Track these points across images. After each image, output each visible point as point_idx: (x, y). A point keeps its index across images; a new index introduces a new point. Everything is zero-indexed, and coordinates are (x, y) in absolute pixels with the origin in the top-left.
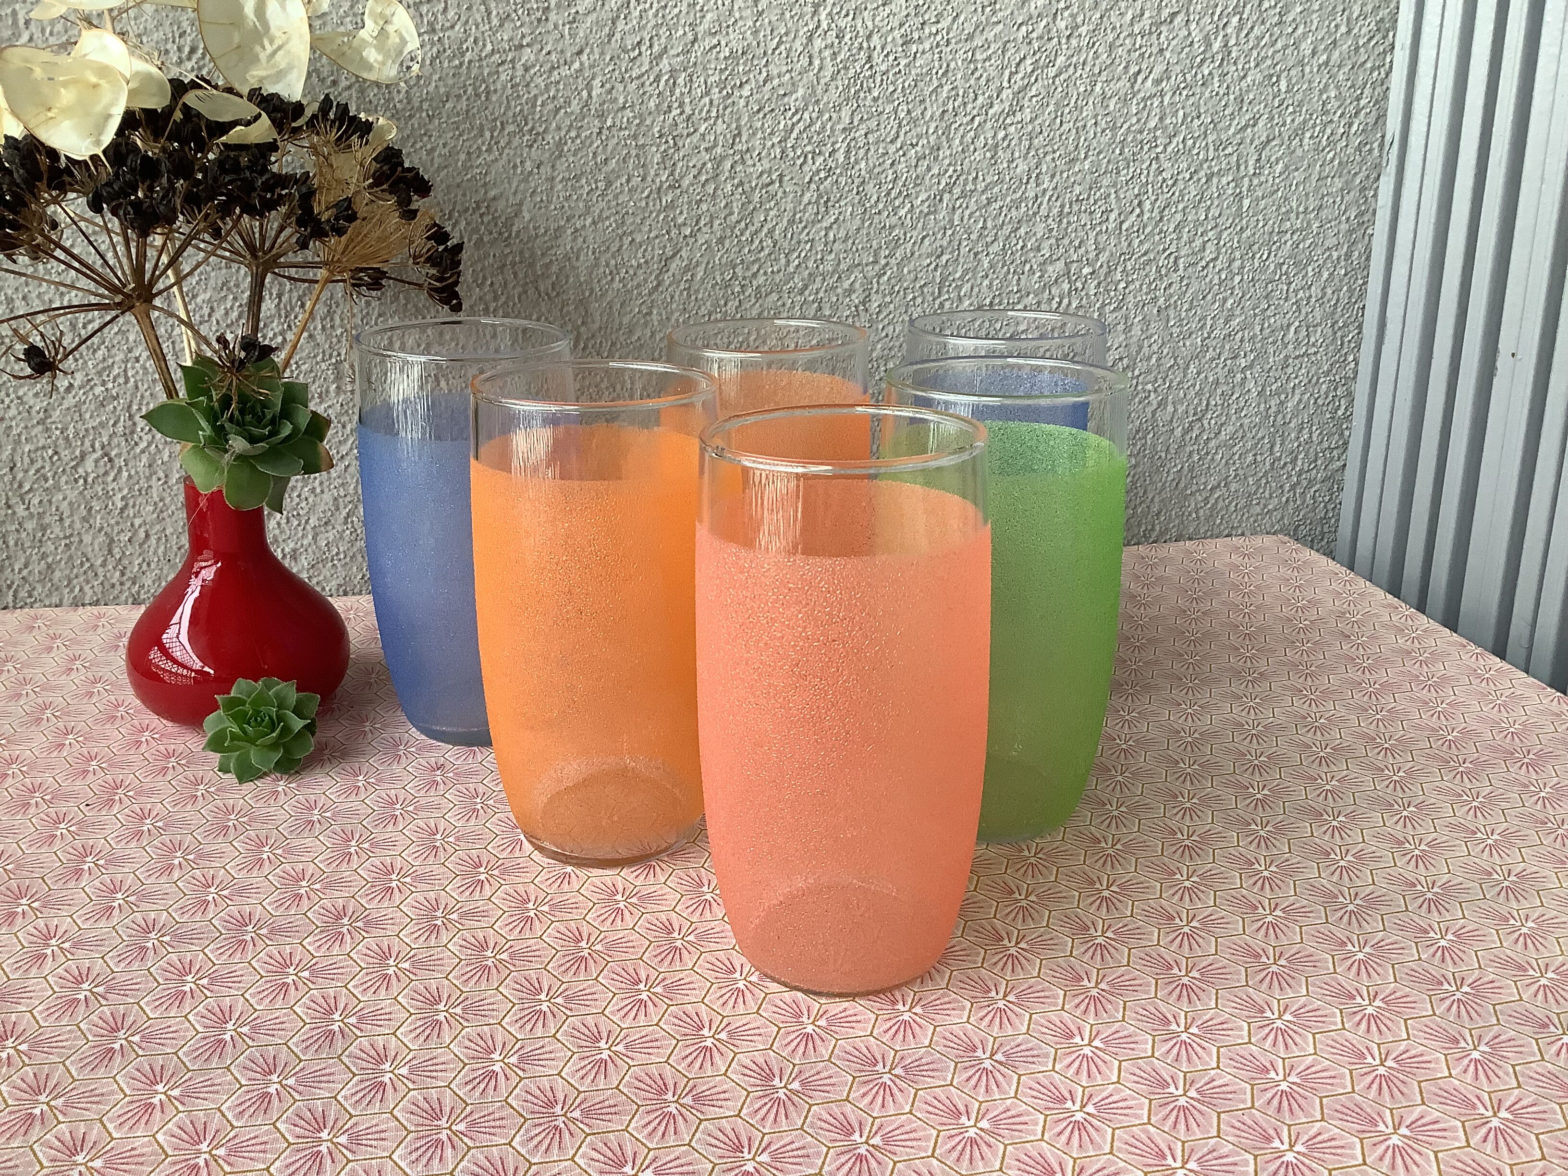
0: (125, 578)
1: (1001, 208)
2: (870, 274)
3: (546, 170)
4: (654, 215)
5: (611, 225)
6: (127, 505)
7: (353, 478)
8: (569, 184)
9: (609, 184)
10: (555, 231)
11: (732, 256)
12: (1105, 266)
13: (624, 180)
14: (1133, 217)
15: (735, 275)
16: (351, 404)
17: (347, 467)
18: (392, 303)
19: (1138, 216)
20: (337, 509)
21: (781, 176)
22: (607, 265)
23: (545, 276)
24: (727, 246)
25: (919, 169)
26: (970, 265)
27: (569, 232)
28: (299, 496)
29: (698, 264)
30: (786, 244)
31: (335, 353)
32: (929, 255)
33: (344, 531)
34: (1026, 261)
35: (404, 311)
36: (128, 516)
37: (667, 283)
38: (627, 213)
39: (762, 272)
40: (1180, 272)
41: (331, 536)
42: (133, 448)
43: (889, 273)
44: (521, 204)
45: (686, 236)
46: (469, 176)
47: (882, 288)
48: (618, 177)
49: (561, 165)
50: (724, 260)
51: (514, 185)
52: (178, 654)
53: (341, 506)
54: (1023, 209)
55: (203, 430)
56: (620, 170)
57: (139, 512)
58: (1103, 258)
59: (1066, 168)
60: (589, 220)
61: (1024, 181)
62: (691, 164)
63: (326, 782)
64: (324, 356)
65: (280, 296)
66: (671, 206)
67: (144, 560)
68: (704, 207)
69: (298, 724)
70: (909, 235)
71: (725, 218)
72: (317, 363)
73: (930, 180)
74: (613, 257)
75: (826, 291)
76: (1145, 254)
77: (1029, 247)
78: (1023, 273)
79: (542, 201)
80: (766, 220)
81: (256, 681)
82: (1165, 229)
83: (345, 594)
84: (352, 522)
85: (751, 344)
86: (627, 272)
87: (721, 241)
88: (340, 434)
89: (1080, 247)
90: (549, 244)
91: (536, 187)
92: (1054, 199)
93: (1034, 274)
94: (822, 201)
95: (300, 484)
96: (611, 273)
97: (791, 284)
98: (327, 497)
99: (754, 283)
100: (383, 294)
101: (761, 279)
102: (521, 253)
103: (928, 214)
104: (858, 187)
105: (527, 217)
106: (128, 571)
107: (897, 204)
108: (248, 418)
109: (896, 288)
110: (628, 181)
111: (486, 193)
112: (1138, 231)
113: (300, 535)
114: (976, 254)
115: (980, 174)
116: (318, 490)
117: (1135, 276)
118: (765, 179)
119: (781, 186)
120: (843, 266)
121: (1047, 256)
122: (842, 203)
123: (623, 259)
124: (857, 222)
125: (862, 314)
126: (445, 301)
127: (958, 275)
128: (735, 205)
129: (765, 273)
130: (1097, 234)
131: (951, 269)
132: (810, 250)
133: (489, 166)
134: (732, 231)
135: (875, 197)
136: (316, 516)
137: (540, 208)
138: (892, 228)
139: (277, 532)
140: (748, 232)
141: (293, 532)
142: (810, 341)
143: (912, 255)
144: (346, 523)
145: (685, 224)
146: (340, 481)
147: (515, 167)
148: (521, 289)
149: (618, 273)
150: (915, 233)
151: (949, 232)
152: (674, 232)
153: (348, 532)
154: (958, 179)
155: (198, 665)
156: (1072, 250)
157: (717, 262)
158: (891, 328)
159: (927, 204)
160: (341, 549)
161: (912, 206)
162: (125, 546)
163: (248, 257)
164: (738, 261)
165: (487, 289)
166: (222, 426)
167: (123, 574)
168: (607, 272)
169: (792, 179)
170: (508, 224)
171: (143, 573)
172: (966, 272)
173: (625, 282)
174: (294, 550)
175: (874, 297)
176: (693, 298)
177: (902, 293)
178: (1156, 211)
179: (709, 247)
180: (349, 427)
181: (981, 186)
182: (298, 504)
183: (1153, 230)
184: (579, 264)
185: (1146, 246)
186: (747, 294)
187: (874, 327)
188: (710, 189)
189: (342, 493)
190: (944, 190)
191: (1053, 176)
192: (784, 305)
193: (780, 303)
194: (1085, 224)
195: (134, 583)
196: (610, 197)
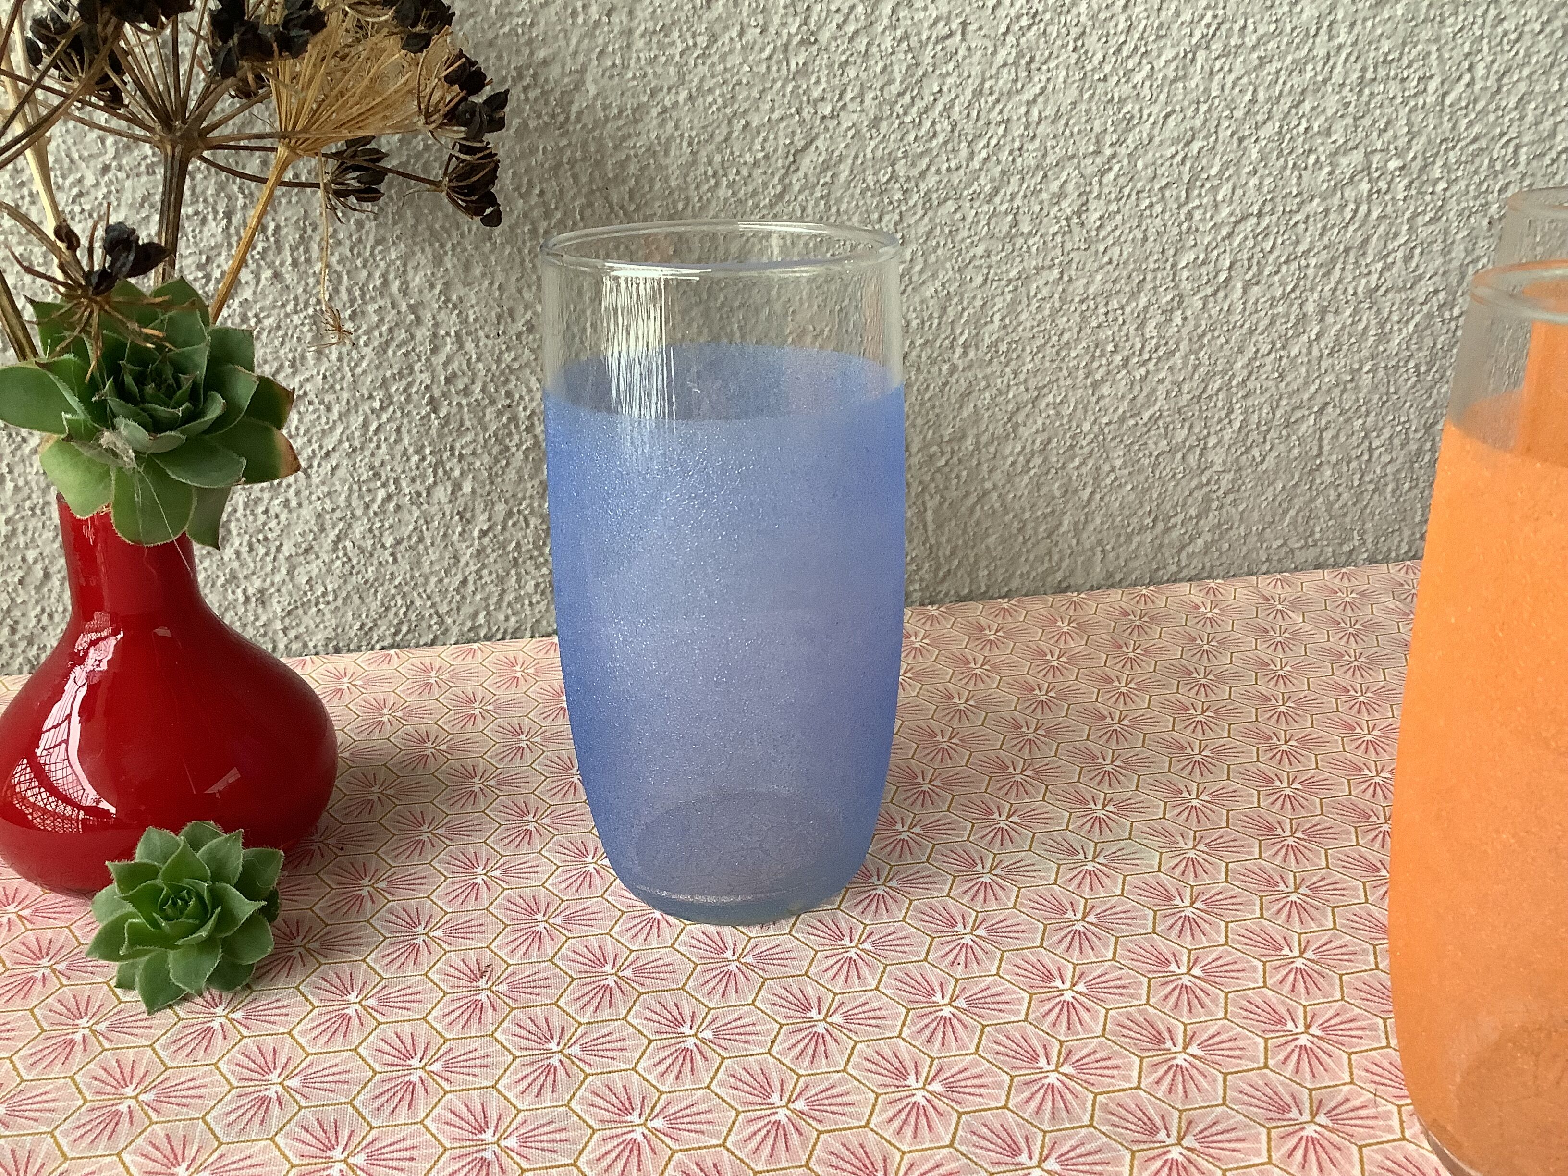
0: (17, 637)
1: (1278, 72)
2: (1089, 171)
3: (620, 18)
4: (779, 84)
5: (715, 101)
6: (14, 531)
7: (344, 481)
8: (655, 40)
9: (713, 38)
10: (634, 111)
11: (892, 146)
12: (1420, 157)
13: (734, 33)
14: (1461, 87)
15: (894, 177)
16: (339, 376)
17: (334, 469)
18: (395, 223)
19: (1468, 85)
20: (322, 530)
21: (964, 24)
22: (710, 163)
23: (619, 180)
24: (883, 131)
25: (1163, 14)
26: (1232, 156)
27: (654, 112)
28: (266, 512)
29: (841, 159)
30: (969, 128)
31: (313, 301)
32: (1175, 142)
33: (333, 561)
34: (1310, 151)
35: (414, 235)
36: (18, 545)
37: (796, 188)
38: (739, 83)
39: (933, 169)
40: (1521, 168)
41: (314, 568)
42: (19, 447)
43: (1116, 168)
44: (582, 71)
45: (824, 117)
46: (506, 29)
47: (1106, 190)
48: (727, 28)
49: (643, 10)
50: (879, 153)
51: (574, 41)
52: (60, 774)
53: (328, 527)
54: (1309, 74)
55: (70, 410)
56: (727, 19)
57: (33, 540)
58: (1418, 145)
59: (1370, 13)
60: (684, 94)
61: (1312, 32)
62: (833, 8)
63: (295, 1005)
64: (296, 305)
65: (228, 215)
66: (803, 71)
67: (43, 610)
68: (852, 72)
69: (246, 908)
70: (1146, 112)
71: (882, 89)
72: (287, 315)
73: (1179, 30)
74: (719, 150)
75: (1025, 196)
76: (1475, 140)
77: (1316, 129)
78: (1306, 168)
79: (614, 65)
80: (940, 91)
81: (176, 832)
82: (1504, 104)
83: (337, 650)
84: (345, 548)
85: (915, 279)
86: (738, 173)
87: (875, 123)
88: (324, 420)
89: (1385, 130)
90: (625, 131)
91: (606, 45)
92: (1353, 59)
93: (1321, 168)
94: (1023, 62)
95: (266, 496)
96: (715, 175)
97: (975, 186)
98: (306, 512)
99: (923, 187)
100: (381, 209)
101: (931, 180)
102: (584, 145)
103: (1176, 80)
104: (1075, 40)
105: (593, 90)
106: (20, 627)
107: (1130, 65)
108: (150, 388)
109: (1126, 191)
110: (741, 35)
111: (532, 54)
112: (1466, 107)
113: (270, 567)
114: (1241, 140)
115: (1250, 21)
116: (294, 503)
117: (1460, 173)
118: (941, 29)
119: (963, 39)
120: (1051, 159)
121: (1341, 141)
122: (1052, 65)
123: (732, 153)
124: (1073, 92)
125: (1076, 230)
126: (474, 210)
127: (1213, 172)
128: (896, 68)
129: (938, 171)
130: (1410, 112)
131: (1204, 161)
132: (1004, 135)
133: (536, 13)
134: (892, 110)
135: (1099, 56)
136: (293, 541)
137: (611, 77)
138: (1122, 101)
139: (236, 565)
140: (914, 110)
141: (259, 564)
142: (1007, 272)
143: (1150, 141)
144: (335, 550)
145: (823, 99)
146: (326, 490)
147: (574, 14)
148: (584, 200)
149: (725, 175)
150: (1155, 109)
151: (1204, 108)
152: (807, 110)
153: (338, 563)
154: (1217, 29)
155: (90, 796)
156: (1375, 134)
157: (869, 155)
158: (1117, 250)
159: (1173, 65)
160: (330, 588)
161: (1152, 68)
162: (15, 590)
163: (158, 128)
164: (900, 154)
165: (534, 200)
166: (103, 403)
167: (13, 630)
168: (710, 173)
169: (980, 28)
170: (565, 101)
171: (44, 629)
172: (1225, 166)
173: (736, 188)
174: (262, 591)
175: (1092, 205)
176: (834, 210)
177: (1134, 197)
178: (1493, 78)
179: (858, 132)
180: (336, 409)
181: (1250, 40)
182: (264, 524)
183: (1487, 105)
184: (668, 161)
185: (1477, 129)
186: (911, 203)
187: (1093, 248)
188: (861, 44)
189: (328, 506)
190: (1198, 45)
191: (1353, 25)
192: (964, 219)
193: (958, 216)
194: (1394, 98)
195: (30, 643)
196: (715, 59)
